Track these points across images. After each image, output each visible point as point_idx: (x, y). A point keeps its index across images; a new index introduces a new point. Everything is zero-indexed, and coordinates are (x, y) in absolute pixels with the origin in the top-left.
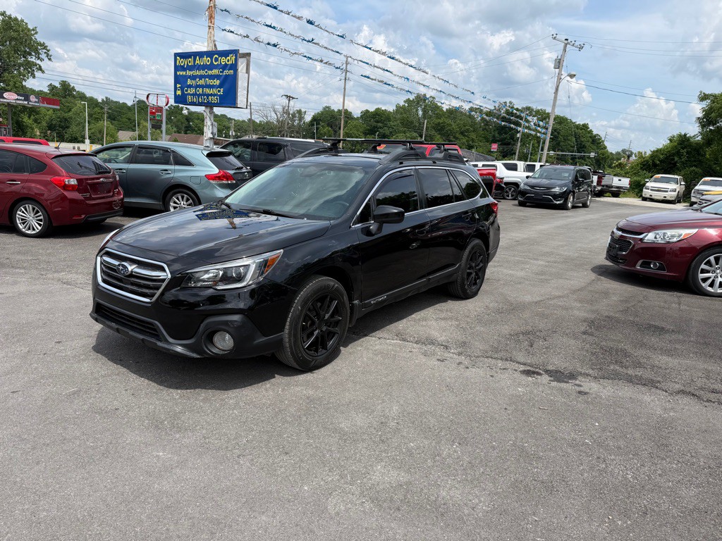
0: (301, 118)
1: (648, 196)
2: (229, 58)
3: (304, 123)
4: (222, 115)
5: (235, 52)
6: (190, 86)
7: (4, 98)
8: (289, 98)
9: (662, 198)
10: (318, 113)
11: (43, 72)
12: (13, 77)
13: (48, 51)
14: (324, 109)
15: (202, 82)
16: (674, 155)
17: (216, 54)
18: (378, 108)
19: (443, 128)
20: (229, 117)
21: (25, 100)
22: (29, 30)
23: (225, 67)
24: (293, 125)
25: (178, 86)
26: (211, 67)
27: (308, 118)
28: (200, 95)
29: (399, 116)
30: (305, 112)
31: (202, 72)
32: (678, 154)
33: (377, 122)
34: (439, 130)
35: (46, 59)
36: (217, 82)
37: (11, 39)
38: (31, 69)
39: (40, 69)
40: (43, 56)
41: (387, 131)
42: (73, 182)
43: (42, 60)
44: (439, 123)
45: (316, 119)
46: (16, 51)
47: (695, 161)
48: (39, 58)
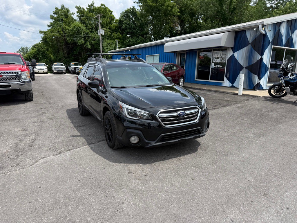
1: (37, 72)
9: (43, 72)
16: (36, 55)
32: (38, 54)
47: (45, 57)
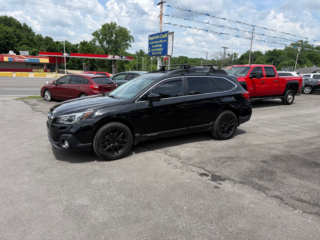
0: (235, 57)
2: (165, 35)
3: (237, 59)
4: (201, 58)
5: (167, 32)
6: (153, 48)
7: (115, 58)
8: (225, 48)
10: (244, 54)
11: (131, 47)
12: (121, 50)
13: (133, 39)
14: (247, 51)
15: (156, 46)
17: (161, 34)
18: (275, 49)
19: (312, 57)
20: (204, 59)
21: (121, 58)
22: (127, 32)
23: (164, 39)
24: (231, 60)
25: (150, 48)
26: (159, 40)
27: (239, 57)
28: (156, 51)
29: (286, 52)
30: (238, 54)
31: (157, 42)
33: (274, 56)
34: (310, 58)
35: (132, 42)
36: (161, 45)
37: (122, 35)
38: (127, 46)
39: (130, 46)
40: (132, 41)
41: (279, 60)
42: (97, 87)
43: (131, 42)
44: (310, 54)
45: (242, 57)
46: (123, 40)
48: (130, 42)
